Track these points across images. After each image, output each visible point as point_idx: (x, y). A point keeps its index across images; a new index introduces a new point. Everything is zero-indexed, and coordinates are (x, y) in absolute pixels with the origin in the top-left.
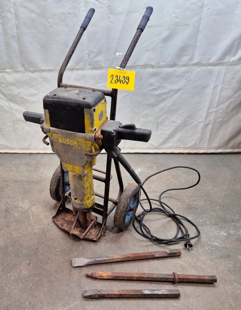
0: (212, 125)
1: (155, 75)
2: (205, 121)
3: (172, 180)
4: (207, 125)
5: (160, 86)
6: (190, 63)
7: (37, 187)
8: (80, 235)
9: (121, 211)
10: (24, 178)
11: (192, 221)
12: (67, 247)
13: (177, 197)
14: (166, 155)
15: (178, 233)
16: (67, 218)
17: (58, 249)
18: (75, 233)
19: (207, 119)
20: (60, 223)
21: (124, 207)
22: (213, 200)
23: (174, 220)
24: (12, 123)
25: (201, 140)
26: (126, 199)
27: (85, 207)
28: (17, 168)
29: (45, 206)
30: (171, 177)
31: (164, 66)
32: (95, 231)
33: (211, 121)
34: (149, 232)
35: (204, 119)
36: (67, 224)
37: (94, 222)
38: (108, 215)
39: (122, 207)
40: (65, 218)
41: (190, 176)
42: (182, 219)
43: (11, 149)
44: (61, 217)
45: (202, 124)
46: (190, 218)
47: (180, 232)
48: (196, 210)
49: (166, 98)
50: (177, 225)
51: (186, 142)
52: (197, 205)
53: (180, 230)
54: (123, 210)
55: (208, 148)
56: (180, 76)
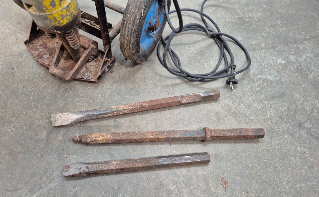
9: (129, 31)
15: (219, 63)
16: (50, 44)
26: (138, 6)
32: (94, 66)
34: (178, 64)
37: (90, 52)
44: (41, 42)
53: (223, 58)
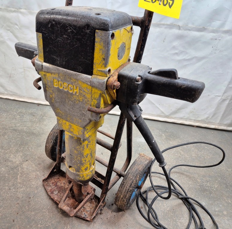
0: (229, 101)
1: (180, 37)
2: (222, 96)
3: (182, 153)
4: (224, 100)
5: (183, 51)
6: (221, 29)
7: (36, 139)
8: (71, 211)
9: (126, 190)
10: (25, 128)
11: (206, 207)
12: (52, 224)
13: (188, 174)
14: (176, 125)
15: (190, 223)
16: (59, 184)
17: (39, 226)
18: (65, 208)
19: (226, 94)
20: (50, 188)
21: (131, 185)
22: (228, 184)
23: (186, 204)
24: (22, 70)
25: (214, 114)
26: (135, 175)
27: (80, 179)
28: (20, 117)
29: (39, 164)
30: (181, 150)
31: (192, 29)
32: (90, 207)
33: (229, 96)
34: (156, 218)
35: (222, 93)
36: (59, 192)
37: (91, 196)
38: (109, 189)
39: (128, 185)
40: (58, 183)
41: (201, 151)
42: (195, 203)
43: (20, 96)
44: (53, 181)
45: (219, 98)
46: (203, 204)
47: (193, 221)
48: (211, 193)
49: (186, 65)
50: (190, 211)
51: (198, 115)
52: (211, 187)
54: (129, 189)
55: (220, 124)
56: (207, 43)
